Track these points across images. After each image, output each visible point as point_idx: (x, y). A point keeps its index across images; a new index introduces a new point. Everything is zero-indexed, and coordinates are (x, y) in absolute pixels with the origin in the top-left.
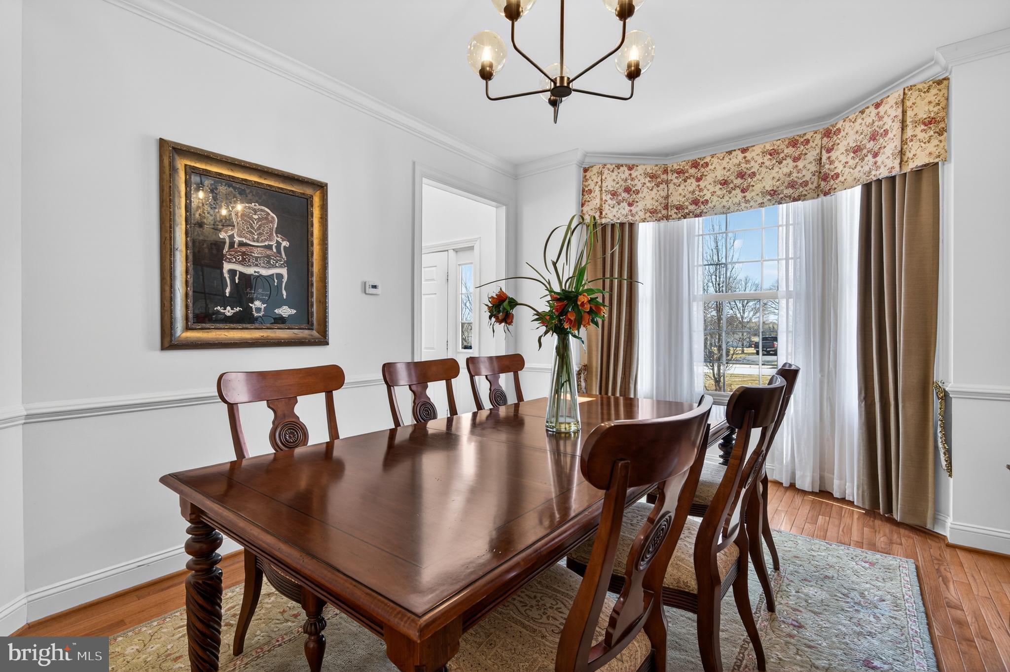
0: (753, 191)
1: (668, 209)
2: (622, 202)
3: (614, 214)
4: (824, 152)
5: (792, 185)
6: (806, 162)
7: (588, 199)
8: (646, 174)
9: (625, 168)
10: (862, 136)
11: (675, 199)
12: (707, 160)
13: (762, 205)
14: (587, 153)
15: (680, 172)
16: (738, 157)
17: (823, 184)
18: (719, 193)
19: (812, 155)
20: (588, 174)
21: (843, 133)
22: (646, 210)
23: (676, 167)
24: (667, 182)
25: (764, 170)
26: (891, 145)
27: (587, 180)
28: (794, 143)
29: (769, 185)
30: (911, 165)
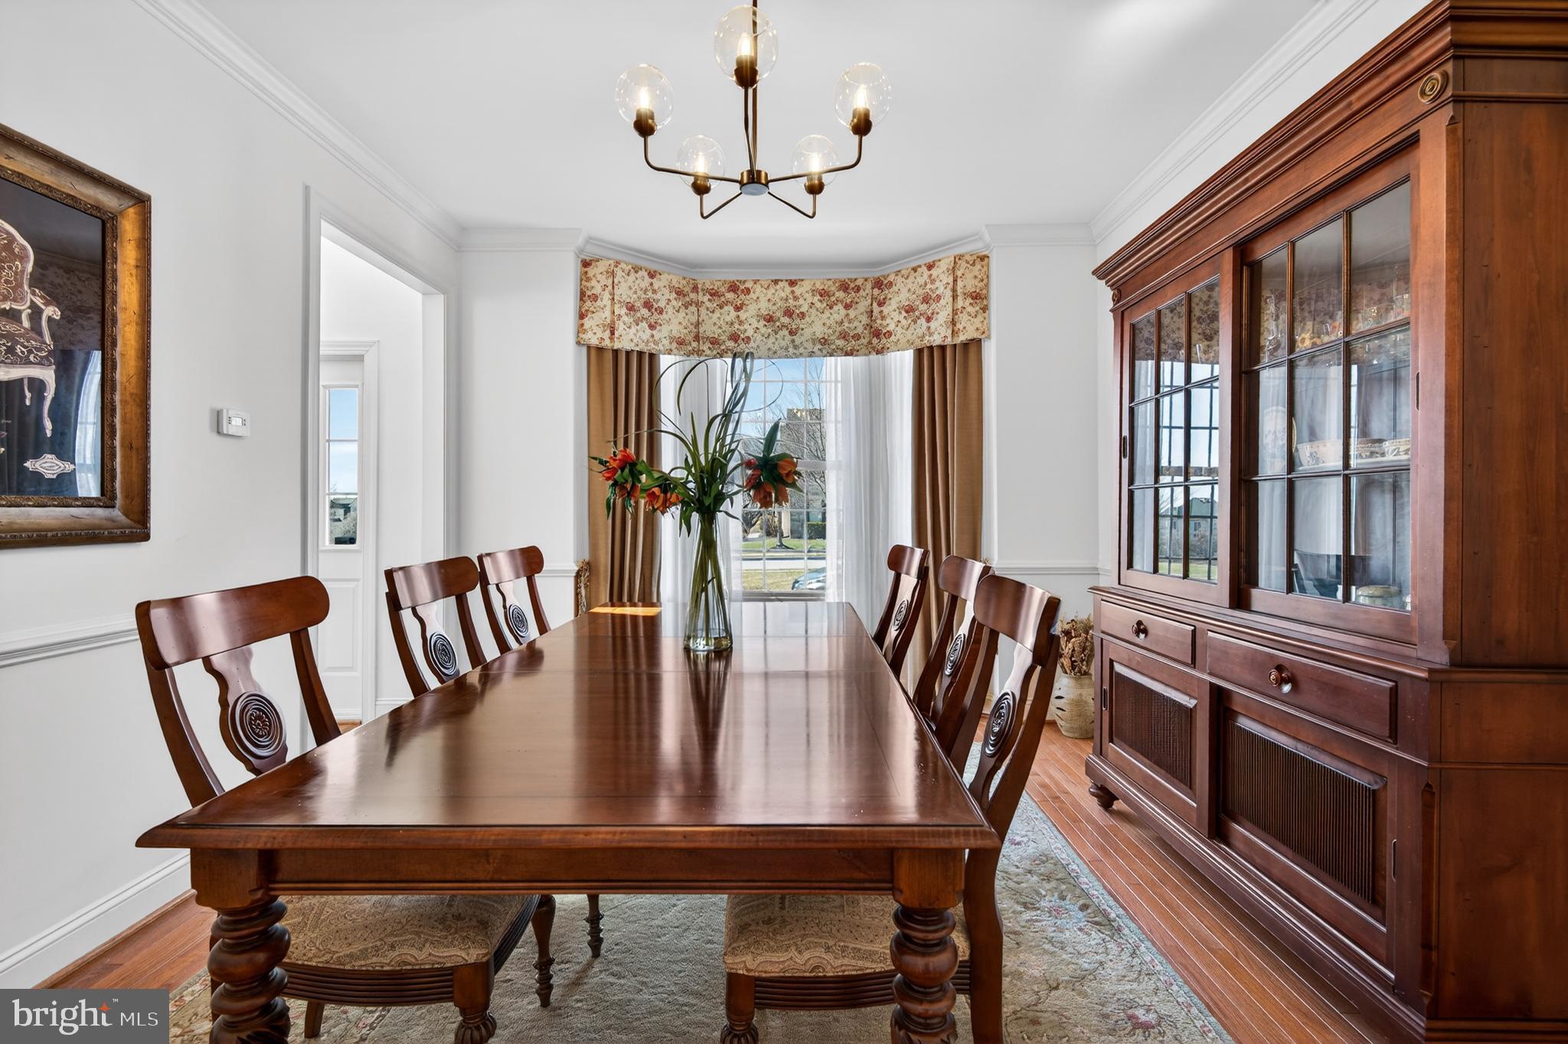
0: (802, 335)
1: (699, 342)
2: (642, 321)
3: (631, 337)
4: (875, 304)
5: (844, 336)
6: (857, 312)
7: (592, 309)
8: (672, 288)
9: (645, 274)
10: (914, 296)
11: (708, 329)
12: (749, 285)
13: (812, 354)
14: (590, 238)
15: (714, 294)
16: (786, 289)
17: (875, 341)
18: (763, 330)
19: (863, 305)
20: (591, 271)
21: (895, 288)
22: (672, 339)
23: (708, 286)
24: (698, 304)
25: (813, 311)
26: (943, 315)
27: (588, 280)
28: (844, 287)
29: (819, 330)
30: (962, 338)
